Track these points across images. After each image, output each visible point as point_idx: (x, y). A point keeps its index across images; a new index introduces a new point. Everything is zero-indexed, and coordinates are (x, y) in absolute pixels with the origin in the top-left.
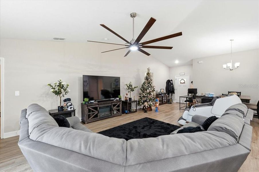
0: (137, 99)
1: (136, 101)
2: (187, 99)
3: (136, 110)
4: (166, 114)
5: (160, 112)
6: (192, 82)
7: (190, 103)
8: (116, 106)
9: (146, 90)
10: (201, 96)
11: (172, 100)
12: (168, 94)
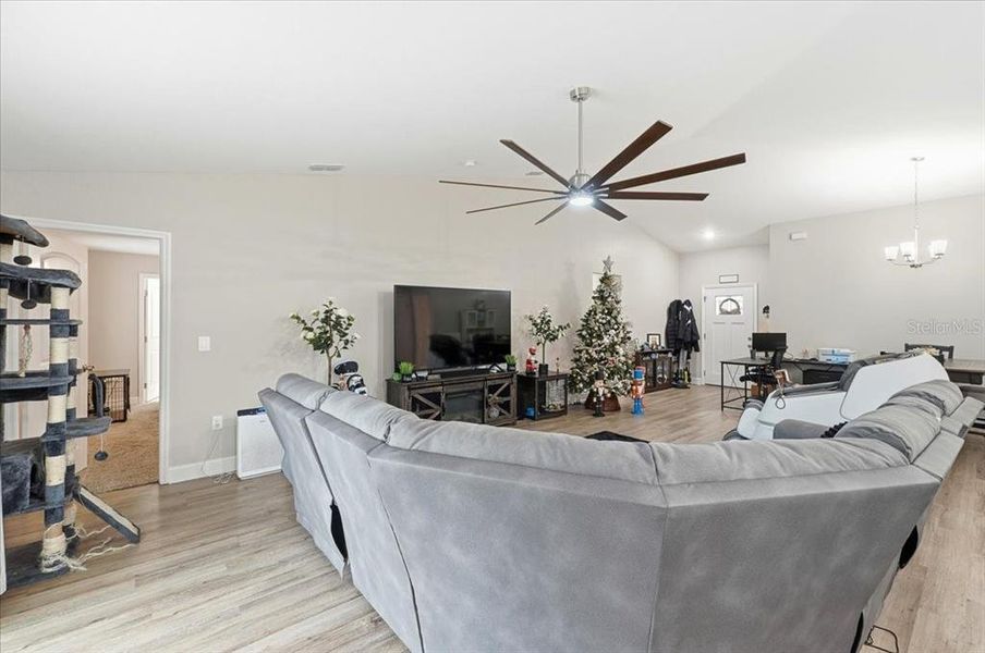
0: (566, 368)
1: (564, 376)
2: (747, 371)
3: (565, 406)
4: (672, 423)
5: (650, 415)
6: (766, 309)
7: (759, 386)
8: (498, 392)
9: (600, 337)
10: (803, 362)
11: (689, 375)
12: (676, 353)
